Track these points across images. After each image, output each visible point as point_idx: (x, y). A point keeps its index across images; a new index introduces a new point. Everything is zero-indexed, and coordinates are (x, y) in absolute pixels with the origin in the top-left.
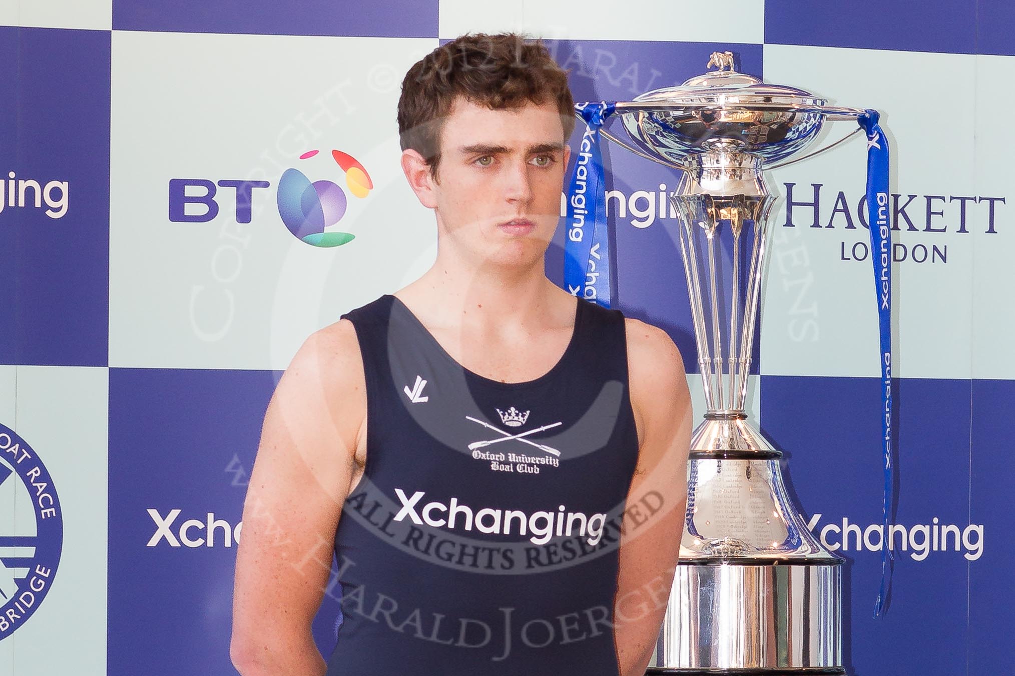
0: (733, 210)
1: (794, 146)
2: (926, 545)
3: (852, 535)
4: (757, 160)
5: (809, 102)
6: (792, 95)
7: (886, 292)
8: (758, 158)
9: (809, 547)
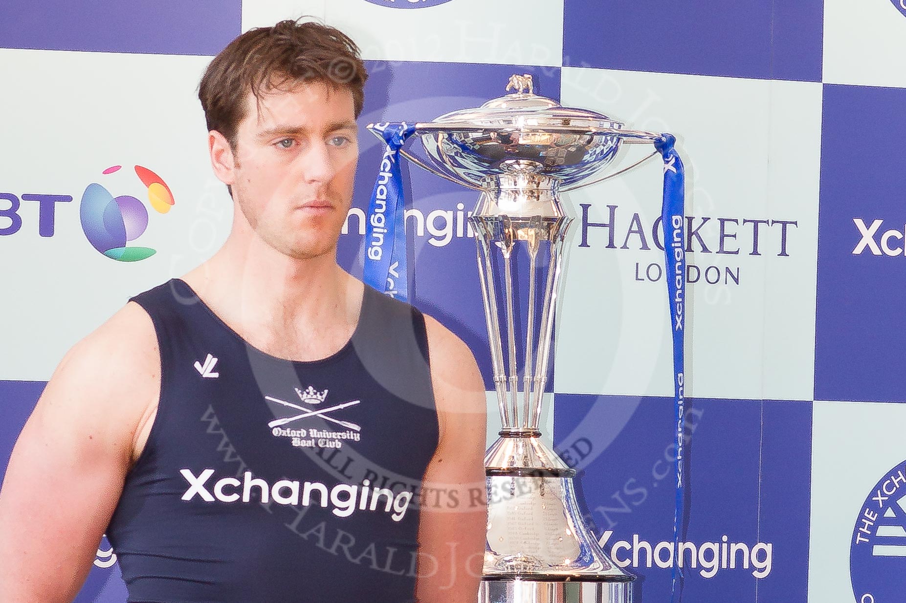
0: (531, 231)
1: (591, 168)
2: (715, 562)
3: (642, 552)
4: (555, 182)
5: (606, 125)
6: (590, 118)
7: (679, 313)
8: (556, 180)
9: (601, 564)
